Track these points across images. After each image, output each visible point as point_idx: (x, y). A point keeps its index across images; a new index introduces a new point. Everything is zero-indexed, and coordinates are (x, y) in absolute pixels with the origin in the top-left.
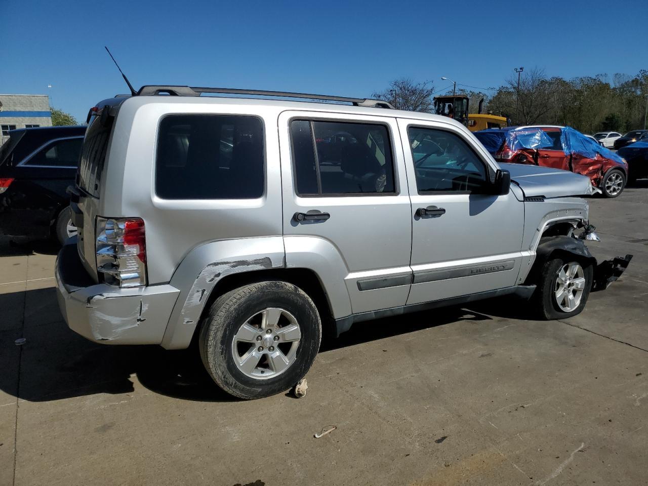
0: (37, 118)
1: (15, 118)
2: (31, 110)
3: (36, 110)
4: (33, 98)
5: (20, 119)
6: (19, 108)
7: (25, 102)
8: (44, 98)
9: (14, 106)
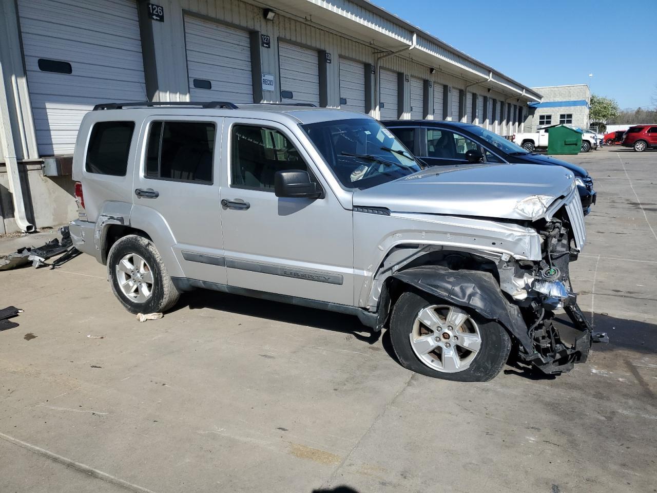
0: (572, 108)
1: (552, 108)
2: (568, 100)
3: (573, 99)
4: (573, 88)
5: (557, 109)
6: (558, 99)
7: (564, 93)
8: (582, 87)
9: (554, 97)
